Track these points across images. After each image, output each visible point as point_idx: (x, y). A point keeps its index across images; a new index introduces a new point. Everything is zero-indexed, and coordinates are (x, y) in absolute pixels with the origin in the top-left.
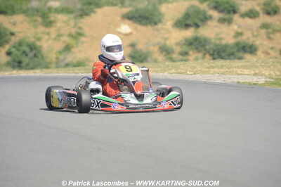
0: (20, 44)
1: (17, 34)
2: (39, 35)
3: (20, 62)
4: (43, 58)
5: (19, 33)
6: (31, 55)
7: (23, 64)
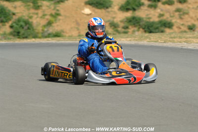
0: (19, 20)
1: (16, 14)
2: (31, 15)
3: (19, 33)
4: (33, 30)
5: (18, 13)
6: (26, 28)
7: (21, 34)
